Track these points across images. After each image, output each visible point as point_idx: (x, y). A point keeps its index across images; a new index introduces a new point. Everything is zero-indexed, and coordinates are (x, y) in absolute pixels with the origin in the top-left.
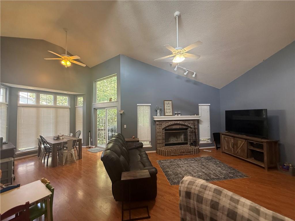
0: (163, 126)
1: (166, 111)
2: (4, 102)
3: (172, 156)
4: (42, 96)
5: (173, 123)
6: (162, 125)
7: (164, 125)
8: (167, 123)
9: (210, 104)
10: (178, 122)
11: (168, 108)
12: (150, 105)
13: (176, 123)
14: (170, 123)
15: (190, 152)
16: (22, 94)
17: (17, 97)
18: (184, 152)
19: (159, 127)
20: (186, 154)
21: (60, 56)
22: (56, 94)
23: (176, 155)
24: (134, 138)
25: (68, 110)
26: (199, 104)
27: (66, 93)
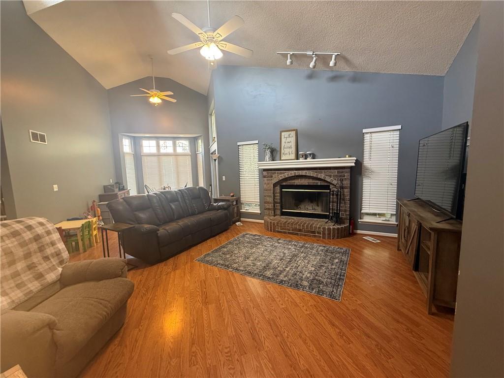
0: (275, 180)
1: (282, 151)
2: (131, 151)
3: (278, 232)
4: (161, 142)
5: (292, 173)
6: (272, 177)
7: (277, 178)
8: (281, 174)
9: (399, 127)
10: (303, 173)
11: (287, 145)
12: (257, 142)
13: (299, 174)
14: (287, 174)
15: (314, 232)
16: (145, 143)
17: (141, 146)
18: (300, 230)
19: (268, 180)
20: (305, 235)
21: (147, 91)
22: (174, 139)
23: (285, 233)
24: (233, 196)
25: (190, 157)
26: (364, 131)
27: (182, 136)
